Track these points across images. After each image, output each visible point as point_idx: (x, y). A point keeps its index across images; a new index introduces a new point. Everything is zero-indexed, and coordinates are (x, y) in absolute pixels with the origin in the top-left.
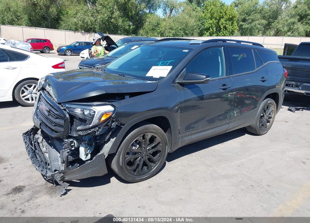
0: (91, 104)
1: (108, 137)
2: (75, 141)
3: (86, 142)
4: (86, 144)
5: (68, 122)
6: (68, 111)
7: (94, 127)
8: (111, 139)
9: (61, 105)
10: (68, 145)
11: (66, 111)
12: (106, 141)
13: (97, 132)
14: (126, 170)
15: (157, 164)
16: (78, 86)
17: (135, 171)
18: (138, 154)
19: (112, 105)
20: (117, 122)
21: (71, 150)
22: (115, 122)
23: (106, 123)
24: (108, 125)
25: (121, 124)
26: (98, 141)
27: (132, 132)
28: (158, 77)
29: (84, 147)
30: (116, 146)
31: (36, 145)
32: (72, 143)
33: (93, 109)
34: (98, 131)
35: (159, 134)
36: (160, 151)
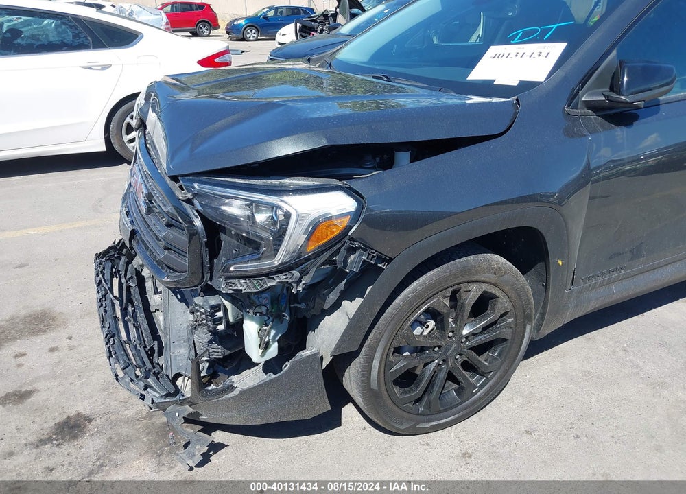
0: (275, 186)
1: (333, 297)
2: (228, 304)
3: (264, 309)
4: (262, 314)
5: (201, 243)
6: (200, 208)
7: (284, 268)
8: (345, 303)
9: (177, 185)
10: (204, 316)
11: (192, 204)
12: (326, 308)
13: (294, 285)
14: (389, 401)
15: (488, 380)
16: (236, 116)
17: (419, 400)
18: (431, 350)
19: (350, 188)
20: (365, 250)
21: (214, 333)
22: (357, 253)
23: (326, 256)
24: (334, 262)
25: (379, 257)
26: (303, 306)
27: (417, 282)
28: (515, 83)
29: (256, 322)
30: (360, 330)
31: (132, 290)
32: (219, 311)
33: (282, 204)
34: (298, 282)
35: (506, 288)
36: (505, 340)
